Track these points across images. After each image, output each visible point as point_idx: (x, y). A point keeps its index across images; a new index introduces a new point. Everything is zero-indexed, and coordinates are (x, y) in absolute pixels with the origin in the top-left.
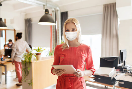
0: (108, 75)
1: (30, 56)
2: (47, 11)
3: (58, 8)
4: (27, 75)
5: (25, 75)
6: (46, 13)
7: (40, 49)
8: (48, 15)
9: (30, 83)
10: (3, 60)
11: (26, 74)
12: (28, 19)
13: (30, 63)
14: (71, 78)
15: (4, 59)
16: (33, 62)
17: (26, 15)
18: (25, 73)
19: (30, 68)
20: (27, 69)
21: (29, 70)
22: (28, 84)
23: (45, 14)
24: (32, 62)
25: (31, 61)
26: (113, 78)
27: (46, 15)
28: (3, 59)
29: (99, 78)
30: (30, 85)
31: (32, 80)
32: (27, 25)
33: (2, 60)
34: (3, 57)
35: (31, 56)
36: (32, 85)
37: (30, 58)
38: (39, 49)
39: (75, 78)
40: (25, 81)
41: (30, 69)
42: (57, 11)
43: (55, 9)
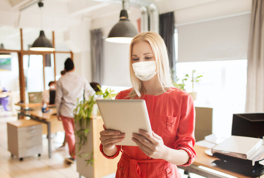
0: (245, 155)
1: (90, 106)
2: (123, 13)
3: (153, 6)
4: (84, 143)
5: (80, 143)
6: (123, 18)
7: (109, 92)
8: (126, 22)
9: (88, 160)
10: (45, 111)
11: (82, 142)
12: (95, 30)
13: (89, 120)
14: (143, 162)
15: (48, 109)
16: (96, 119)
17: (93, 22)
18: (79, 140)
19: (88, 130)
20: (83, 132)
21: (86, 135)
22: (86, 161)
23: (121, 20)
24: (92, 119)
25: (91, 117)
26: (257, 163)
27: (122, 22)
28: (45, 109)
29: (225, 161)
30: (90, 164)
31: (92, 153)
32: (95, 41)
33: (43, 110)
34: (45, 106)
35: (92, 106)
36: (92, 163)
37: (89, 110)
38: (107, 93)
39: (152, 163)
40: (80, 156)
41: (88, 132)
42: (152, 11)
43: (147, 8)
